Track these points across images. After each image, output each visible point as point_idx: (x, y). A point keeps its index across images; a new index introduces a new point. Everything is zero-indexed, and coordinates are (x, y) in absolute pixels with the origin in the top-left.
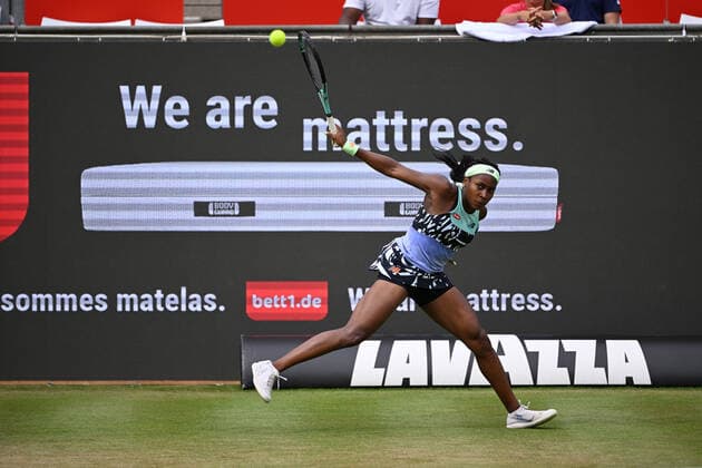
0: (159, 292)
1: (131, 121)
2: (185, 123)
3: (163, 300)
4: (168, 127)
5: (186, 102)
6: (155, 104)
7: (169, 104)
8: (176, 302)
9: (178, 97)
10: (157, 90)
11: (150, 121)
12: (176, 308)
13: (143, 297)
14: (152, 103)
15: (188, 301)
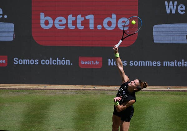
0: (176, 61)
1: (168, 12)
2: (184, 12)
3: (177, 63)
4: (179, 13)
5: (184, 6)
6: (175, 7)
7: (179, 7)
8: (181, 64)
9: (182, 5)
10: (176, 3)
11: (174, 12)
12: (181, 66)
13: (171, 62)
14: (174, 7)
15: (184, 64)
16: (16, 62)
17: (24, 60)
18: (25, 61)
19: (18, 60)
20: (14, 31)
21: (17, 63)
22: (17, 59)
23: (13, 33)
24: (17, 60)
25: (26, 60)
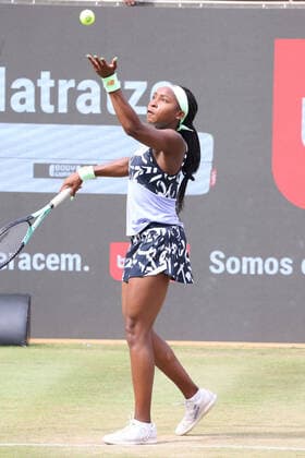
16: (217, 267)
17: (245, 260)
18: (249, 263)
19: (224, 261)
20: (213, 162)
21: (221, 270)
22: (222, 256)
23: (210, 168)
24: (221, 260)
25: (250, 259)
